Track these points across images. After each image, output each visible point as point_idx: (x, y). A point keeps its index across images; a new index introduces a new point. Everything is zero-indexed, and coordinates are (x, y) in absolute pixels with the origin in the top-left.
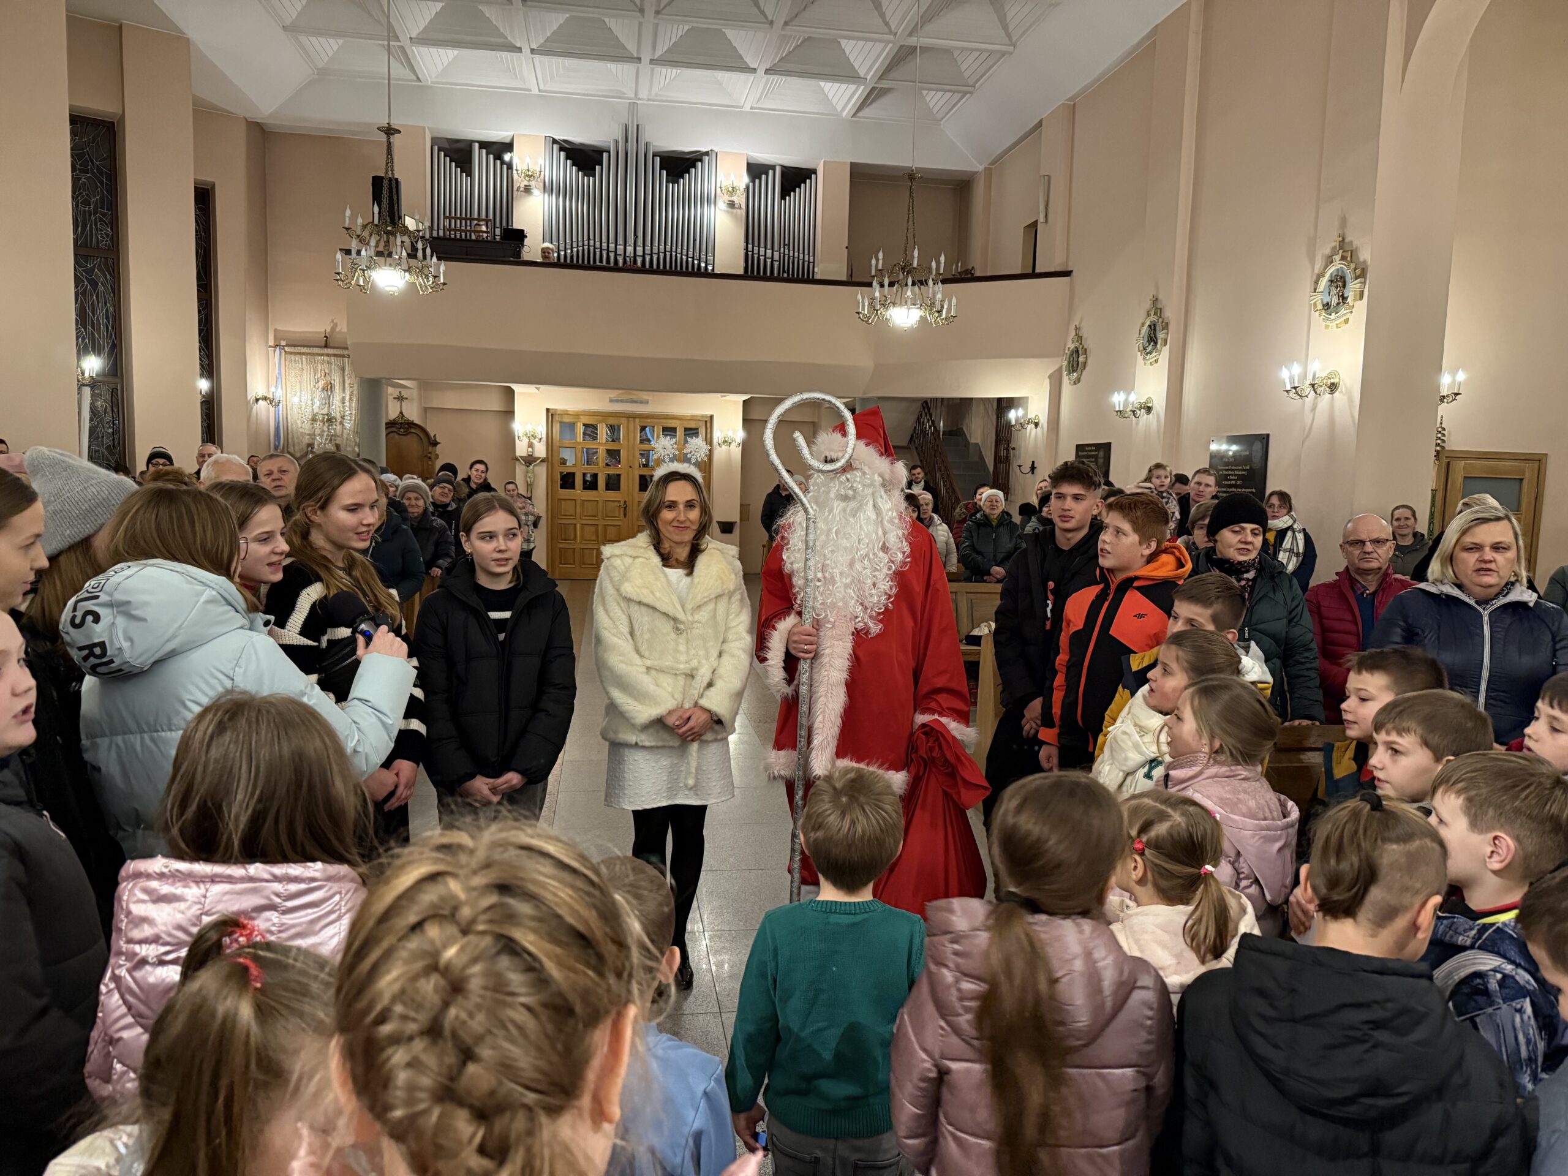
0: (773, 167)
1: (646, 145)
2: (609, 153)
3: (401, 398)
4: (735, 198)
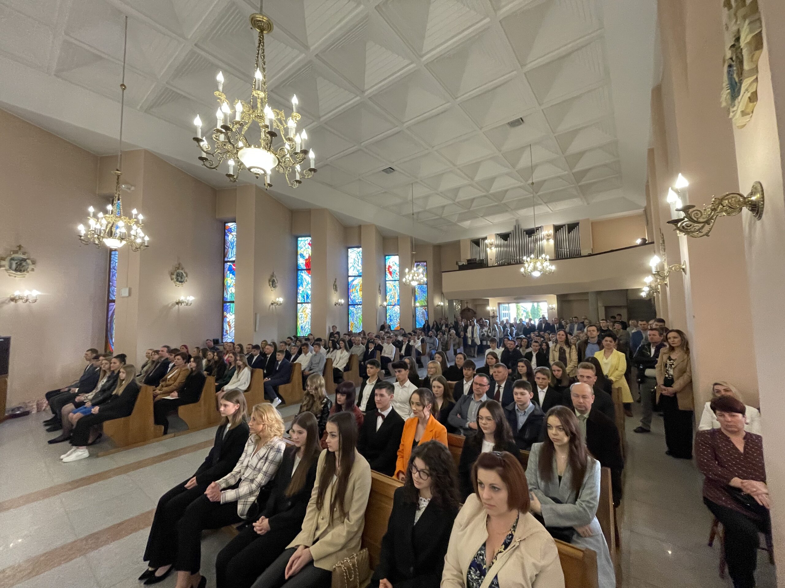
0: (564, 225)
1: (521, 229)
2: (511, 233)
3: (467, 303)
4: (550, 237)
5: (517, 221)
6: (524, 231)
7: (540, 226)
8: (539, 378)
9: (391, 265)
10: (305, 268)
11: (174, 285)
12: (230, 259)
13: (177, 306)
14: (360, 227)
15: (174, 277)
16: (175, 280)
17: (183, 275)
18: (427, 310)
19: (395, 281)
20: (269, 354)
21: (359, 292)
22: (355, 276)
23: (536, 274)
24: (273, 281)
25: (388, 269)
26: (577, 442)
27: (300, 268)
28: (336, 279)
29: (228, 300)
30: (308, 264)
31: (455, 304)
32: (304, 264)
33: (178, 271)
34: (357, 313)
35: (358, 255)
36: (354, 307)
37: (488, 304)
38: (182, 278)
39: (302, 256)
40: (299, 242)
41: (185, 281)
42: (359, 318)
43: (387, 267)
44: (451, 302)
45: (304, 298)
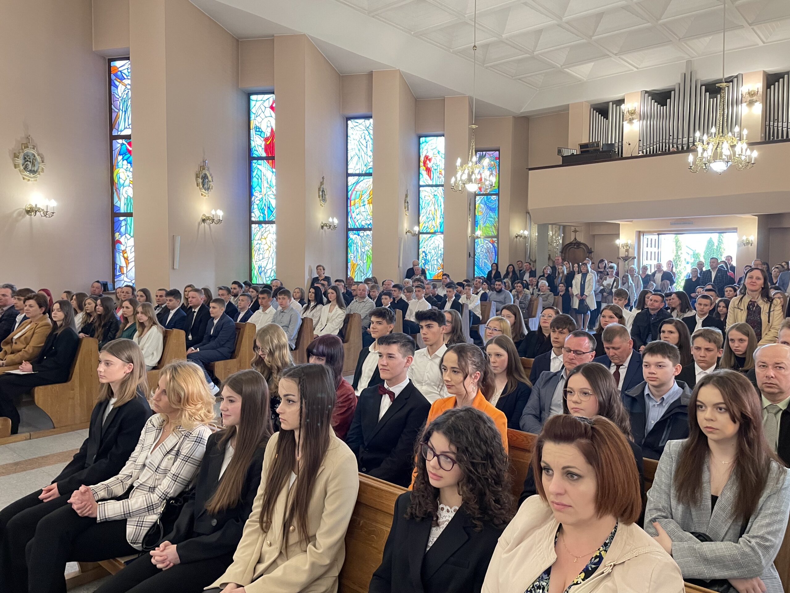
0: (787, 73)
1: (696, 82)
2: (675, 91)
3: (575, 231)
4: (755, 98)
5: (689, 63)
6: (701, 86)
7: (736, 75)
8: (699, 348)
9: (430, 155)
10: (264, 155)
11: (21, 176)
12: (121, 131)
13: (28, 216)
14: (370, 75)
15: (20, 161)
16: (22, 168)
17: (36, 160)
18: (496, 245)
19: (437, 186)
20: (195, 307)
21: (367, 206)
22: (359, 175)
23: (719, 167)
24: (205, 177)
25: (425, 163)
26: (752, 434)
27: (254, 156)
28: (323, 178)
29: (122, 211)
30: (270, 148)
31: (551, 233)
32: (263, 146)
33: (26, 151)
34: (364, 246)
35: (366, 132)
36: (359, 235)
37: (617, 236)
38: (33, 165)
39: (258, 130)
40: (252, 103)
41: (40, 170)
42: (367, 255)
43: (422, 159)
44: (543, 229)
45: (263, 213)
